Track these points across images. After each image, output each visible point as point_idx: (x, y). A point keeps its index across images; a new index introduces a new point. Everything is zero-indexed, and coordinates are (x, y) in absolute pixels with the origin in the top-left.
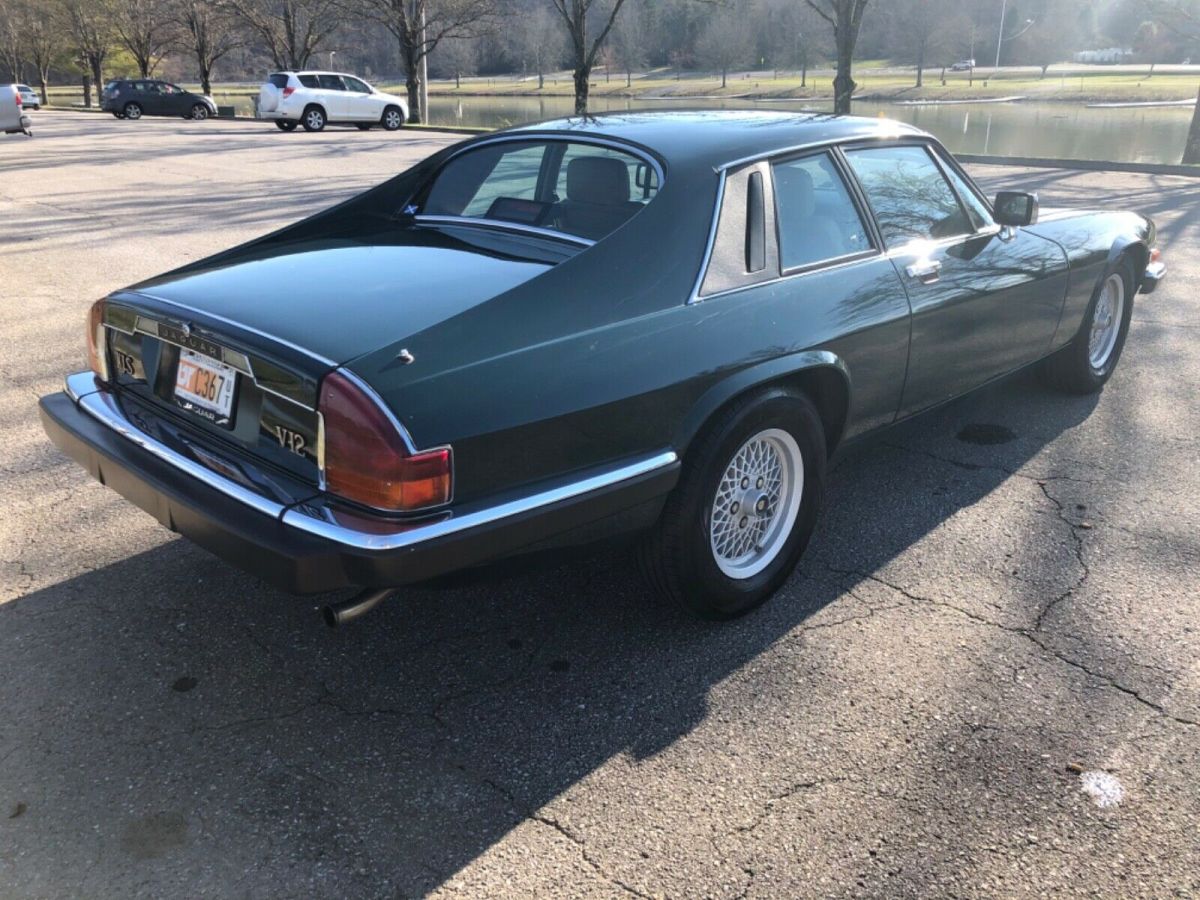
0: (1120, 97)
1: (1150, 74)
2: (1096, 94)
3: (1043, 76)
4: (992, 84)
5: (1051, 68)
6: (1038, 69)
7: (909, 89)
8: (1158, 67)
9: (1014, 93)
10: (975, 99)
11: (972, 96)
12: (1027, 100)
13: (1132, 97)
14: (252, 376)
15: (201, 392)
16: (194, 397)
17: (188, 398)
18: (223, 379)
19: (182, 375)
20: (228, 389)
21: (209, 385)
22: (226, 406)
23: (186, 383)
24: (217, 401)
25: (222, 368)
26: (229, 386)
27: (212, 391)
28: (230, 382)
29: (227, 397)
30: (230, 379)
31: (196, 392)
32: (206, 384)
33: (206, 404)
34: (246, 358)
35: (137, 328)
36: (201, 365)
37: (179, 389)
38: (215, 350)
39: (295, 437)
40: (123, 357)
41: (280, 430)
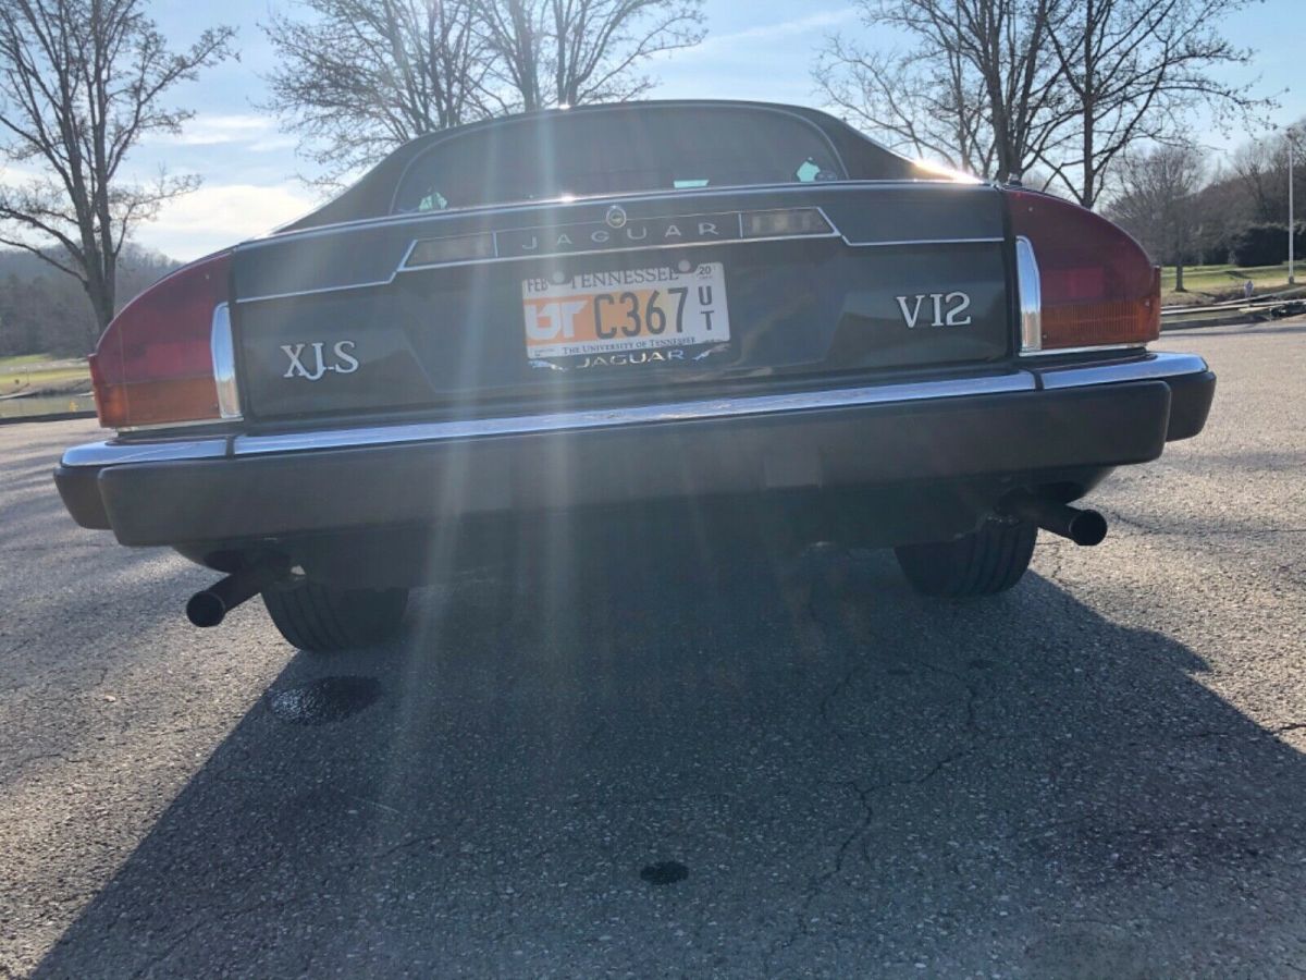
14: (837, 233)
15: (619, 331)
16: (603, 345)
17: (582, 352)
18: (684, 291)
19: (544, 322)
20: (706, 300)
21: (642, 313)
22: (709, 327)
23: (561, 332)
24: (679, 329)
25: (674, 276)
26: (706, 296)
27: (656, 318)
28: (709, 289)
29: (708, 314)
30: (704, 284)
31: (602, 336)
32: (633, 314)
33: (644, 344)
34: (819, 209)
35: (406, 265)
36: (600, 289)
37: (540, 347)
38: (713, 227)
39: (948, 298)
40: (318, 347)
41: (907, 301)
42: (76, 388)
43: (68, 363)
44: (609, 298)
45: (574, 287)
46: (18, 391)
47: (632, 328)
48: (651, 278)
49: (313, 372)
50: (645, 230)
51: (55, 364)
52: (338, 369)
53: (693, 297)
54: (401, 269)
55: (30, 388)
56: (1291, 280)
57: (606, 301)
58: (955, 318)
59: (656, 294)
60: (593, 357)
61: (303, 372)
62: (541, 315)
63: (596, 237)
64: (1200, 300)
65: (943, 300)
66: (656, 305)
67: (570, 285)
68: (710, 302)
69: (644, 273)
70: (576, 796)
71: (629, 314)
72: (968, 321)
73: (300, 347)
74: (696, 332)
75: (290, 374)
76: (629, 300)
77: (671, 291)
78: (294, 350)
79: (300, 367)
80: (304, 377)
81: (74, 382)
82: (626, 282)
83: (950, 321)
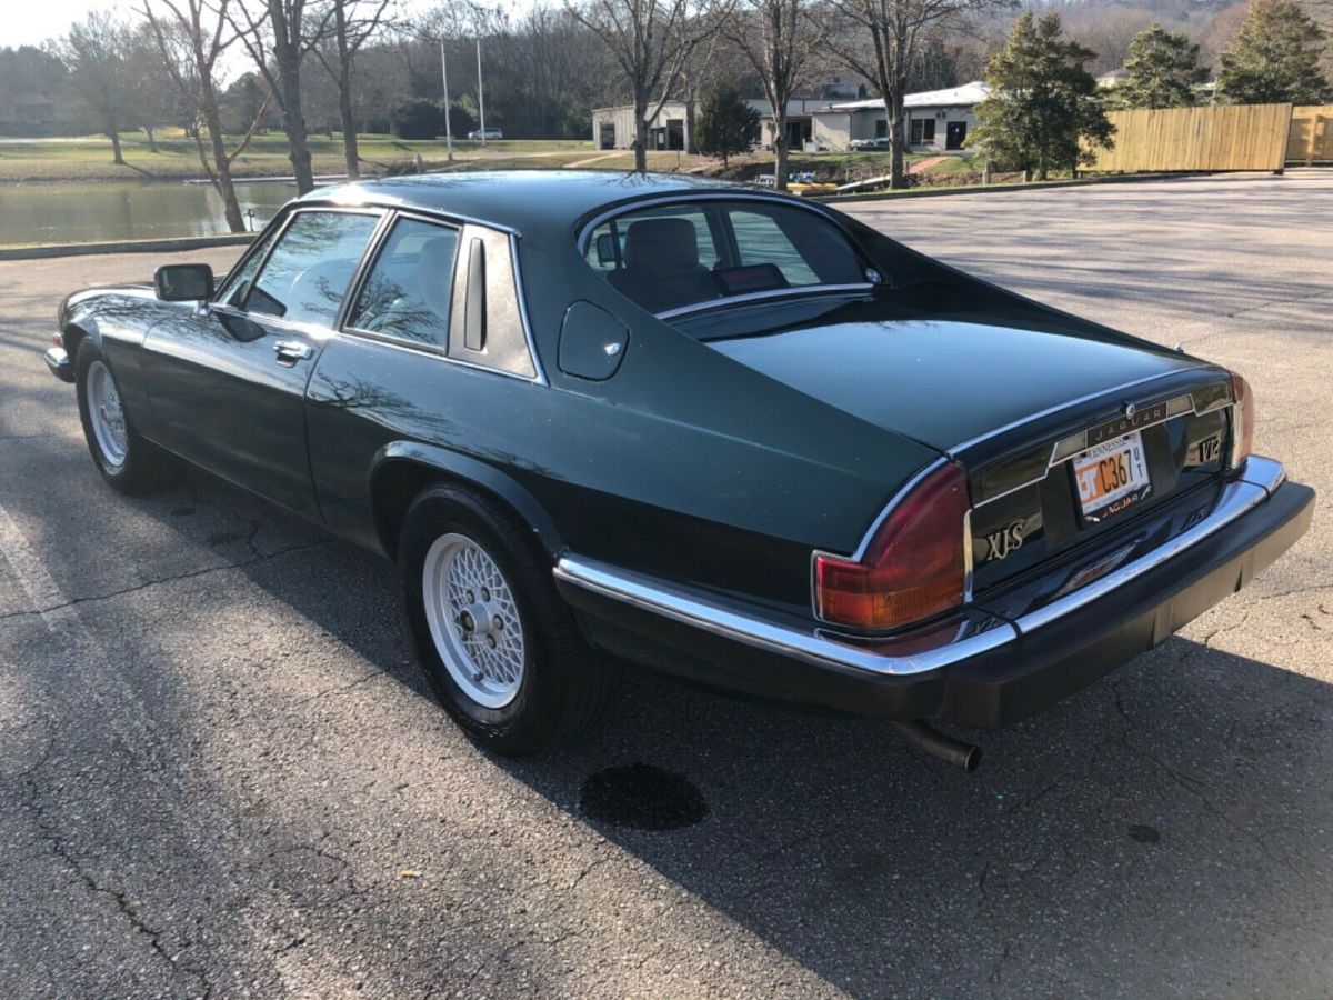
15: (1112, 486)
16: (1108, 498)
17: (1101, 506)
18: (1129, 452)
19: (1084, 487)
21: (1117, 470)
22: (1141, 476)
23: (1092, 492)
25: (1124, 442)
26: (1137, 454)
27: (1122, 473)
29: (1139, 466)
30: (1135, 446)
31: (1106, 491)
32: (1115, 472)
34: (1190, 395)
35: (1053, 461)
36: (1101, 458)
40: (1006, 533)
44: (1105, 462)
45: (1091, 458)
47: (1115, 482)
48: (1117, 445)
49: (1003, 554)
50: (1138, 419)
53: (1133, 456)
54: (1051, 464)
56: (450, 156)
57: (1104, 466)
58: (1215, 453)
59: (1120, 456)
60: (1107, 508)
62: (1082, 481)
66: (1121, 464)
68: (1139, 458)
69: (1114, 442)
73: (997, 536)
74: (1137, 480)
76: (1112, 463)
77: (1125, 453)
78: (994, 539)
79: (996, 551)
80: (997, 559)
82: (1109, 450)
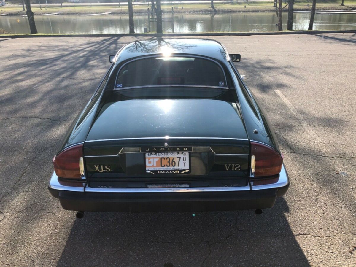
0: (86, 13)
1: (91, 6)
2: (80, 12)
3: (62, 6)
4: (48, 9)
5: (64, 4)
6: (60, 4)
7: (21, 11)
8: (92, 4)
9: (56, 12)
10: (45, 14)
11: (44, 13)
12: (61, 14)
13: (90, 13)
14: (213, 152)
15: (166, 166)
16: (161, 168)
17: (157, 170)
18: (180, 158)
19: (150, 163)
20: (184, 160)
21: (171, 162)
22: (185, 166)
23: (153, 165)
24: (178, 166)
25: (178, 154)
26: (184, 159)
27: (174, 163)
28: (185, 158)
29: (185, 163)
30: (184, 157)
31: (162, 166)
32: (169, 162)
33: (171, 168)
34: (210, 147)
35: (121, 152)
36: (162, 156)
37: (149, 168)
38: (187, 149)
39: (236, 165)
40: (102, 166)
41: (227, 165)
42: (18, 14)
43: (16, 5)
44: (164, 158)
45: (157, 155)
46: (2, 13)
47: (168, 165)
48: (173, 154)
49: (101, 171)
50: (172, 149)
51: (12, 5)
52: (106, 171)
53: (182, 159)
54: (120, 153)
55: (5, 13)
57: (163, 159)
58: (237, 169)
59: (174, 158)
60: (160, 171)
61: (99, 171)
62: (149, 161)
63: (162, 149)
64: (347, 9)
65: (234, 166)
66: (174, 160)
67: (156, 155)
68: (185, 160)
69: (172, 153)
70: (153, 239)
71: (168, 162)
72: (239, 170)
73: (98, 166)
74: (182, 167)
75: (96, 171)
76: (168, 159)
77: (177, 158)
78: (97, 166)
79: (98, 170)
80: (99, 172)
81: (18, 11)
82: (168, 155)
83: (235, 170)
